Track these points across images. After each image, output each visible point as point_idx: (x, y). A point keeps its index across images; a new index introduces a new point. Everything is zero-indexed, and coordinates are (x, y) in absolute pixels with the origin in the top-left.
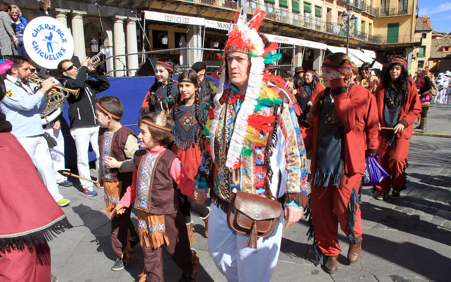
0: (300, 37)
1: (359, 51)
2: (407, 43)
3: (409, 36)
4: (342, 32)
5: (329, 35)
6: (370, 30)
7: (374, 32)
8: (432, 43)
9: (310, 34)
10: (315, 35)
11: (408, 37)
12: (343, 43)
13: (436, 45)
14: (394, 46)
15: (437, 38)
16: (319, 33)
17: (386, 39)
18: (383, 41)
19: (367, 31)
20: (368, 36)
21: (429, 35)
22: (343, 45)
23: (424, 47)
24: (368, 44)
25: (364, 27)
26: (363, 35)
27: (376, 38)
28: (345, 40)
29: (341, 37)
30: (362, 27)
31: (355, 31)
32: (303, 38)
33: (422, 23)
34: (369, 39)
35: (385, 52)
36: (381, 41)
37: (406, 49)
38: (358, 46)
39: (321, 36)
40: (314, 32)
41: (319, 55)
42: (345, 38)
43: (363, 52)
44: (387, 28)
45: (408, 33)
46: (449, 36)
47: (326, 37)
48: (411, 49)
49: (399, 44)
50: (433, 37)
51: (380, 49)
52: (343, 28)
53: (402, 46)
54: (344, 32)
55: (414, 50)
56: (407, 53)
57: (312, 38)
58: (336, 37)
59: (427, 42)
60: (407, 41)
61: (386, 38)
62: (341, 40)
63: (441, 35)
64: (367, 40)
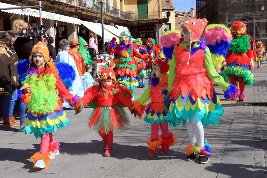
0: (51, 11)
1: (113, 26)
2: (156, 20)
3: (157, 12)
4: (94, 7)
5: (82, 10)
6: (121, 6)
7: (126, 8)
8: (176, 21)
9: (61, 7)
10: (67, 9)
11: (157, 14)
12: (96, 18)
13: (179, 22)
14: (145, 22)
15: (179, 16)
16: (72, 7)
17: (137, 16)
18: (134, 18)
19: (118, 7)
20: (120, 12)
21: (173, 14)
22: (97, 21)
23: (170, 24)
24: (121, 20)
25: (116, 4)
26: (115, 11)
27: (128, 14)
28: (99, 16)
29: (94, 13)
30: (113, 3)
31: (108, 6)
32: (55, 11)
33: (165, 2)
34: (121, 15)
35: (137, 28)
36: (132, 17)
37: (156, 25)
38: (112, 21)
39: (73, 10)
40: (66, 5)
41: (73, 31)
42: (98, 13)
43: (117, 28)
44: (137, 5)
45: (156, 10)
46: (188, 15)
47: (79, 11)
48: (160, 24)
49: (149, 20)
50: (176, 16)
51: (132, 25)
52: (95, 3)
53: (152, 22)
54: (97, 7)
55: (163, 26)
56: (157, 29)
57: (64, 13)
58: (89, 11)
59: (172, 19)
60: (156, 17)
61: (137, 14)
62: (95, 15)
63: (182, 14)
64: (120, 16)
